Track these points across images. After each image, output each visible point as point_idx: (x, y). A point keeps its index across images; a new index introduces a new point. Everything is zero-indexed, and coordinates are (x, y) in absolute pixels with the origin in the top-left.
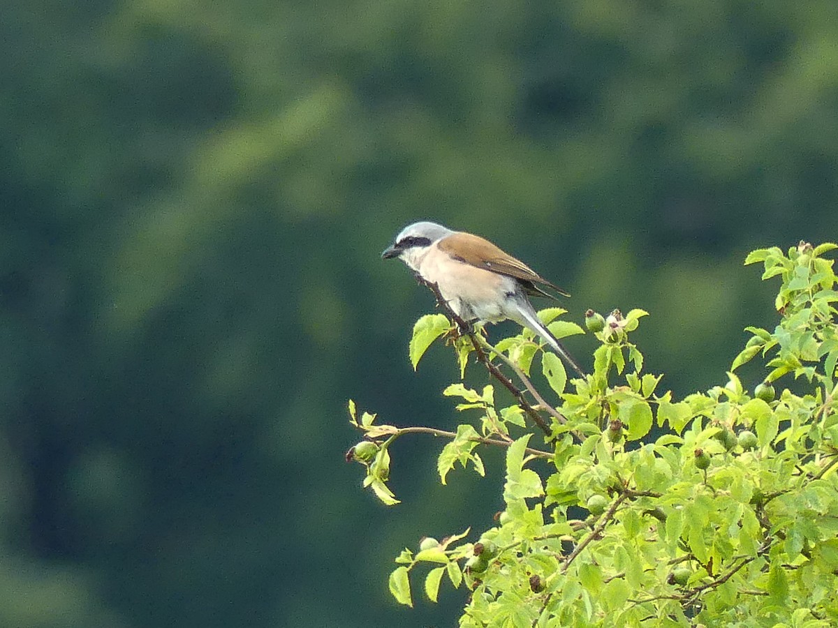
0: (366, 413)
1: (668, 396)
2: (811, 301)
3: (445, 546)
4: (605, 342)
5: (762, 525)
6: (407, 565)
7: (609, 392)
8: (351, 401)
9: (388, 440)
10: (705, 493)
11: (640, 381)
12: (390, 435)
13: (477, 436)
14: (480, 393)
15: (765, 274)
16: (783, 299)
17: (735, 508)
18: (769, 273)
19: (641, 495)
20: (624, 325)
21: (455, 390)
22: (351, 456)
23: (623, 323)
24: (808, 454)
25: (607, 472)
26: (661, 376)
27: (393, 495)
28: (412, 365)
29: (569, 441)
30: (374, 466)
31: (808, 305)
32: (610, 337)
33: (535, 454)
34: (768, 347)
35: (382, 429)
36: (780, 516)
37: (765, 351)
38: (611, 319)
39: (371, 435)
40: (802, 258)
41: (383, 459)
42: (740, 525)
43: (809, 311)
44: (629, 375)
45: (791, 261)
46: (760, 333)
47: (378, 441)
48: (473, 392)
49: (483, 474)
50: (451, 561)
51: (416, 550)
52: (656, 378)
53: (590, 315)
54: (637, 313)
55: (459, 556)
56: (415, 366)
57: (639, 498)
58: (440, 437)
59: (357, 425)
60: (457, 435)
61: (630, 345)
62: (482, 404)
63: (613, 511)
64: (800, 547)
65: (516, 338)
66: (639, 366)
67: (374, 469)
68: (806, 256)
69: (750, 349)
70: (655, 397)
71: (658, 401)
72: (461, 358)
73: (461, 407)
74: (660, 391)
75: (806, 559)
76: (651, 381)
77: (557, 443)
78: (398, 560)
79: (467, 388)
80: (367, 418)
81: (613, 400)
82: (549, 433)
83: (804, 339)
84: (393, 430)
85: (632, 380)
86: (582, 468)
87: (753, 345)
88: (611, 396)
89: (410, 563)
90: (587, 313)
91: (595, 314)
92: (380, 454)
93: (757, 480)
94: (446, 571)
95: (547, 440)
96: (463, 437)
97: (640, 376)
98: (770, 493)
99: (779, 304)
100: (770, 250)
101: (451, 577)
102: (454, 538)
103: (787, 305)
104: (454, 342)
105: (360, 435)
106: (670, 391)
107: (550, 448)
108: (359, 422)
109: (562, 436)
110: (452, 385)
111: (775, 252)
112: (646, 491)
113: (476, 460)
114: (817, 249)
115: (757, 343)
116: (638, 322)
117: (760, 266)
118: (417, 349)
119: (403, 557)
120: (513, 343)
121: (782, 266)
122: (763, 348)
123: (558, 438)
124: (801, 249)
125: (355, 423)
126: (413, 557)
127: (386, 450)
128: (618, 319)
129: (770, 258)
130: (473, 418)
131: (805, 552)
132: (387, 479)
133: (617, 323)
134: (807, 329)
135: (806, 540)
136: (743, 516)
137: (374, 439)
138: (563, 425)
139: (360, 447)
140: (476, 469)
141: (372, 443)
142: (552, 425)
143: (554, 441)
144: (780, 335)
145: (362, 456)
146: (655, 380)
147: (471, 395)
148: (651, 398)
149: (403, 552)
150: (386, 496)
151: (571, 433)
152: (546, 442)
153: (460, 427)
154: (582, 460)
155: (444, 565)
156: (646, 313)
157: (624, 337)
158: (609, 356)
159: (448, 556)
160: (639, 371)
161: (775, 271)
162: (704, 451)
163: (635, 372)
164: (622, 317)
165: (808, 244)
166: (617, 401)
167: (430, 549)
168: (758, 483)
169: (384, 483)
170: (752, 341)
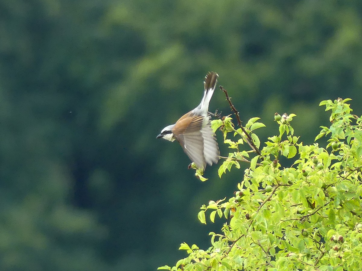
1: (301, 144)
2: (343, 117)
3: (217, 203)
5: (326, 196)
6: (204, 210)
7: (282, 142)
10: (306, 185)
15: (326, 109)
16: (332, 118)
17: (316, 189)
18: (328, 108)
19: (283, 185)
21: (228, 141)
22: (190, 166)
23: (288, 117)
24: (341, 171)
25: (272, 178)
26: (299, 137)
31: (342, 119)
32: (284, 122)
34: (327, 133)
36: (332, 192)
37: (327, 134)
38: (284, 116)
40: (339, 104)
42: (318, 195)
43: (342, 121)
45: (335, 104)
46: (325, 128)
50: (219, 208)
51: (207, 205)
52: (297, 137)
53: (276, 115)
54: (292, 115)
55: (221, 207)
57: (283, 186)
58: (224, 159)
61: (289, 125)
63: (274, 191)
64: (339, 203)
66: (292, 133)
68: (340, 103)
69: (321, 134)
71: (298, 145)
72: (224, 135)
74: (299, 142)
75: (341, 207)
76: (296, 139)
78: (201, 208)
83: (340, 131)
85: (290, 138)
86: (263, 177)
89: (205, 209)
91: (278, 114)
93: (324, 180)
94: (217, 211)
95: (260, 157)
96: (231, 157)
97: (292, 137)
98: (329, 184)
99: (331, 119)
100: (328, 101)
101: (219, 214)
102: (221, 201)
103: (334, 120)
106: (302, 142)
111: (329, 102)
112: (286, 184)
114: (344, 100)
115: (324, 132)
116: (292, 118)
117: (324, 106)
119: (203, 207)
121: (332, 106)
124: (339, 100)
126: (206, 207)
128: (287, 116)
129: (328, 104)
131: (341, 205)
133: (286, 117)
134: (341, 127)
135: (341, 200)
136: (319, 193)
140: (236, 167)
143: (263, 158)
144: (332, 129)
148: (296, 144)
149: (203, 205)
154: (263, 174)
155: (217, 210)
156: (296, 115)
158: (284, 128)
159: (218, 207)
160: (292, 135)
161: (330, 108)
162: (306, 170)
163: (290, 135)
165: (341, 99)
166: (285, 145)
167: (212, 205)
168: (324, 181)
169: (202, 175)
170: (322, 131)
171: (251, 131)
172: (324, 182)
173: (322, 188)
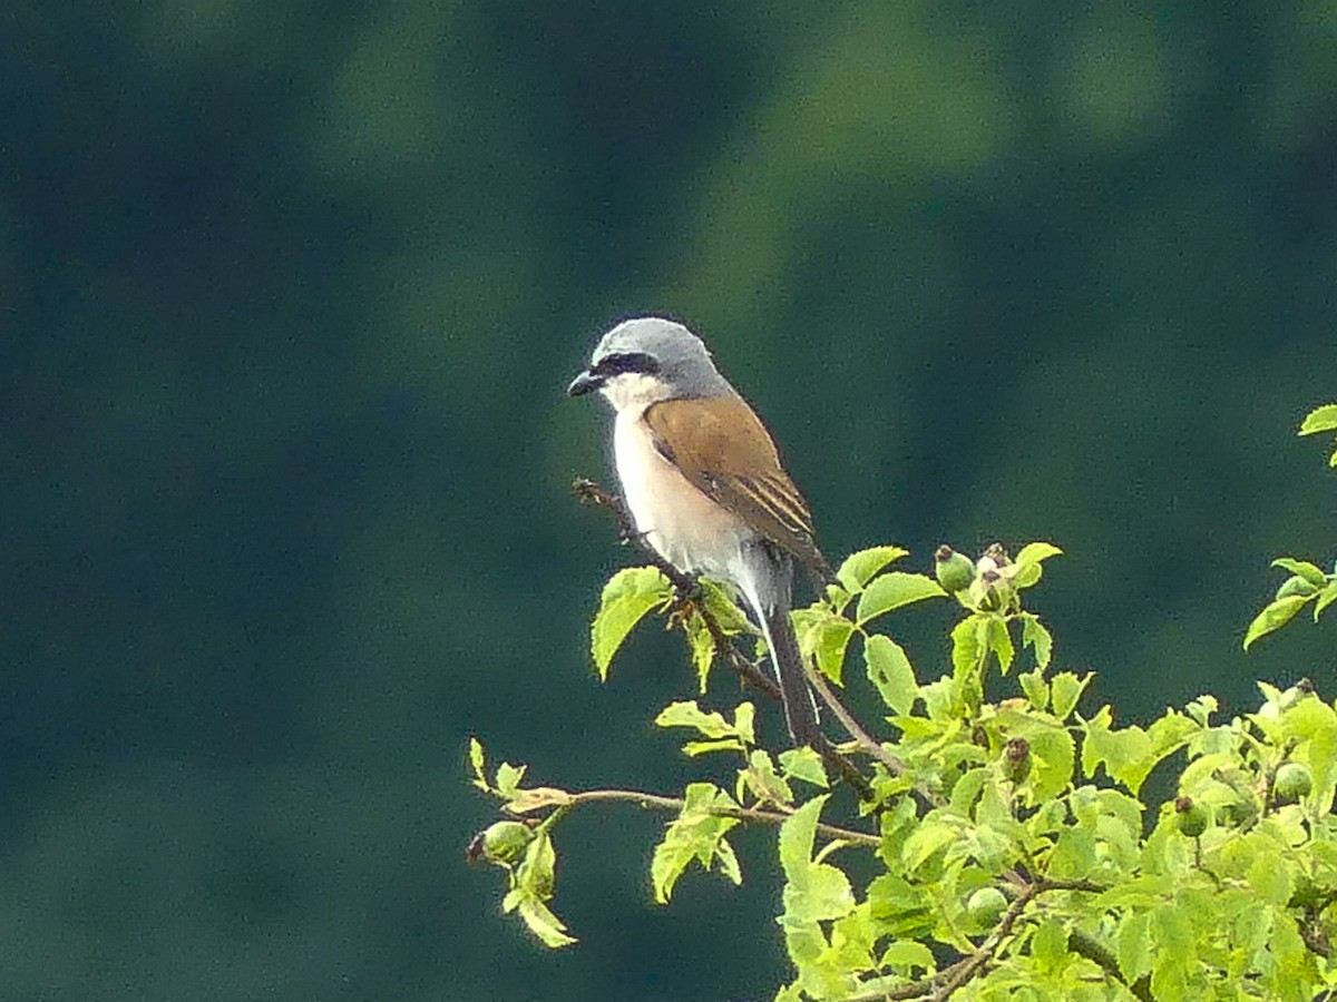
0: (505, 765)
1: (1104, 717)
4: (974, 609)
7: (988, 711)
8: (474, 742)
9: (550, 819)
10: (1198, 884)
11: (1047, 686)
12: (552, 808)
13: (730, 805)
14: (731, 720)
17: (1256, 914)
20: (1011, 576)
21: (679, 714)
22: (478, 850)
23: (1011, 570)
26: (1090, 674)
27: (563, 928)
28: (598, 670)
29: (909, 809)
30: (525, 868)
32: (983, 601)
33: (842, 837)
34: (1323, 600)
35: (537, 796)
37: (1320, 606)
38: (986, 564)
39: (515, 808)
41: (541, 856)
44: (1026, 675)
46: (1302, 571)
47: (530, 821)
48: (716, 717)
49: (738, 880)
52: (1080, 679)
53: (945, 558)
54: (1037, 551)
56: (603, 672)
58: (654, 808)
59: (486, 788)
60: (686, 803)
61: (1025, 614)
62: (735, 741)
65: (808, 611)
66: (1044, 657)
67: (525, 877)
69: (1284, 604)
70: (1078, 717)
71: (1084, 726)
72: (698, 653)
73: (693, 749)
74: (1087, 707)
76: (1070, 685)
77: (884, 815)
79: (705, 708)
80: (508, 776)
81: (994, 726)
82: (868, 796)
84: (560, 797)
85: (1031, 685)
87: (1289, 595)
88: (989, 720)
90: (939, 552)
91: (955, 554)
92: (535, 845)
95: (865, 809)
96: (699, 808)
97: (1048, 677)
98: (1331, 890)
104: (685, 621)
105: (494, 809)
106: (1108, 707)
107: (870, 825)
108: (492, 782)
109: (894, 800)
110: (675, 704)
113: (724, 851)
115: (1299, 591)
116: (1040, 567)
118: (607, 638)
120: (802, 619)
122: (1315, 601)
123: (886, 805)
125: (482, 784)
127: (548, 838)
128: (1000, 564)
130: (721, 769)
132: (549, 897)
133: (999, 571)
136: (1272, 932)
137: (523, 817)
138: (897, 779)
139: (493, 833)
140: (724, 871)
141: (520, 824)
142: (875, 780)
143: (879, 810)
145: (499, 851)
146: (1077, 683)
147: (712, 723)
148: (1070, 721)
150: (548, 930)
151: (914, 794)
152: (862, 814)
153: (689, 789)
156: (1057, 551)
157: (1013, 599)
158: (981, 636)
160: (1044, 665)
162: (1193, 801)
163: (1037, 669)
164: (1007, 559)
166: (1002, 729)
168: (1308, 868)
169: (545, 903)
170: (1287, 586)
171: (860, 622)
172: (1309, 874)
173: (1293, 904)
